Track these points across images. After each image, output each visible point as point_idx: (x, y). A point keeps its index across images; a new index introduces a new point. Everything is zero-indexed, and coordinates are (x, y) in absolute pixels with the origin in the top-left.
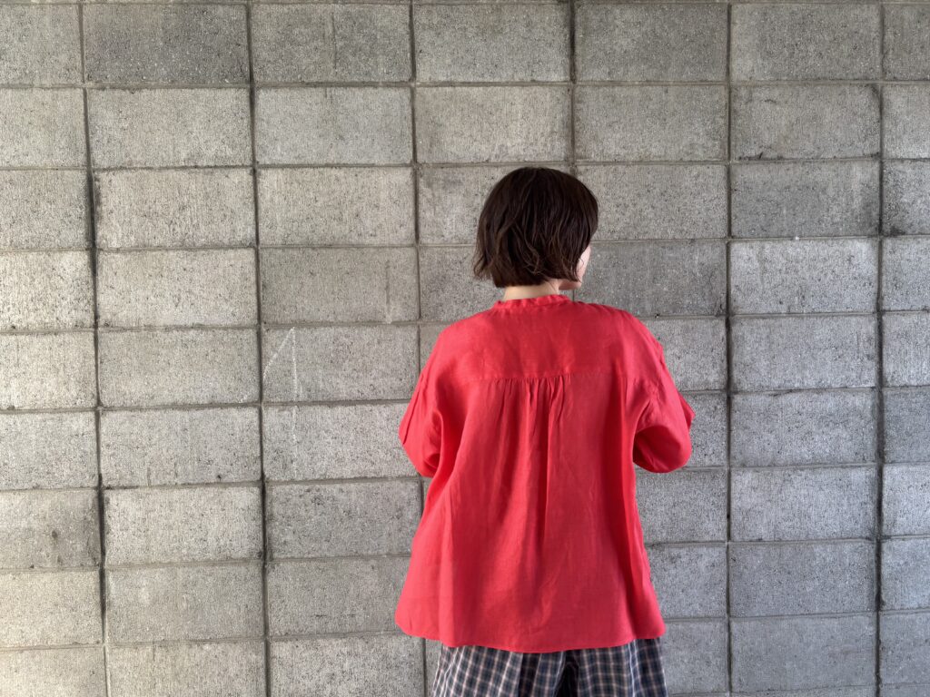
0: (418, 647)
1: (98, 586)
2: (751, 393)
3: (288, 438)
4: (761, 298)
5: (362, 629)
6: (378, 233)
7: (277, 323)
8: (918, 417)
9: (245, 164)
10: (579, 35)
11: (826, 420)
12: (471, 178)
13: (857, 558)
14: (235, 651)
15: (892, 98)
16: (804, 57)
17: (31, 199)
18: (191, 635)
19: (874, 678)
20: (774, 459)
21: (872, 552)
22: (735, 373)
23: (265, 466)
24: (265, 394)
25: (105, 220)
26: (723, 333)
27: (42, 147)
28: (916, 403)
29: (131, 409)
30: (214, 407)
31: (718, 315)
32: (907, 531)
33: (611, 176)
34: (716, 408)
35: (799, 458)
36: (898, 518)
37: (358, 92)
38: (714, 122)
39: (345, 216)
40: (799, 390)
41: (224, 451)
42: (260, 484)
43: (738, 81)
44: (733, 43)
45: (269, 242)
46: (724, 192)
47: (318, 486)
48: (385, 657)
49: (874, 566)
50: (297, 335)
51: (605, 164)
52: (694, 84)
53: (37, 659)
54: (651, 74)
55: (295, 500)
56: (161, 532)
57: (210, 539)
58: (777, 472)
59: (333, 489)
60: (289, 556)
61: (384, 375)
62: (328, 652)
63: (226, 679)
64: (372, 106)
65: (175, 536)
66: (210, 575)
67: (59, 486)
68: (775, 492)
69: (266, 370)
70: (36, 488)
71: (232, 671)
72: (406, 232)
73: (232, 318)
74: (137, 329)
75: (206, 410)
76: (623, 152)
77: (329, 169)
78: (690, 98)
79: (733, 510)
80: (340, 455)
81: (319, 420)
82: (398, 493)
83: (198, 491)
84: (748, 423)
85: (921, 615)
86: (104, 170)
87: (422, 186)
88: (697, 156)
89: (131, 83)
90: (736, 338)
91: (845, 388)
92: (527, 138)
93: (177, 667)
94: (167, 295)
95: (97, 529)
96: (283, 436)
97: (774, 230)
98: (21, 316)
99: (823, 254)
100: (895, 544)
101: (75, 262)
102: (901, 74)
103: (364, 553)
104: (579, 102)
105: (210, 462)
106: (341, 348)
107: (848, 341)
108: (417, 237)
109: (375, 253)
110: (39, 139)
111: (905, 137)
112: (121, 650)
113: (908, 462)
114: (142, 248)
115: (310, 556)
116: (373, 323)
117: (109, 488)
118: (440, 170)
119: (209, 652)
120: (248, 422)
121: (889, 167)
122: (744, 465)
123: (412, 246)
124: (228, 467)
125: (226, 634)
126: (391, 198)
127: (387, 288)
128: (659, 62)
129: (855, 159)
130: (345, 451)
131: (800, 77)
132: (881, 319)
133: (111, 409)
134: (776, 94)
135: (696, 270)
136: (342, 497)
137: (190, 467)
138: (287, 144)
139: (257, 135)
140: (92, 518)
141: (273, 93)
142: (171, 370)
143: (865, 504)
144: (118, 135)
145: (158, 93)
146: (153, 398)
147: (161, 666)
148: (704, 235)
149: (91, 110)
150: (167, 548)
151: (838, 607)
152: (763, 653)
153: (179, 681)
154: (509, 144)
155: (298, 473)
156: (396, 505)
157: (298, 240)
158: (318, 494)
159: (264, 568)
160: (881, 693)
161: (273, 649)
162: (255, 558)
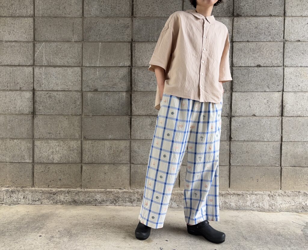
0: (80, 145)
3: (41, 77)
5: (62, 138)
6: (71, 13)
7: (39, 41)
8: (244, 77)
14: (24, 142)
18: (11, 137)
19: (228, 164)
21: (228, 121)
23: (34, 85)
24: (35, 63)
28: (244, 72)
30: (20, 66)
32: (241, 115)
36: (237, 110)
39: (61, 8)
41: (22, 80)
42: (33, 91)
45: (38, 16)
46: (181, 2)
47: (50, 92)
48: (69, 147)
49: (229, 126)
50: (45, 45)
55: (43, 96)
57: (17, 107)
59: (55, 93)
60: (41, 114)
61: (71, 58)
62: (52, 144)
63: (20, 151)
65: (7, 106)
66: (17, 118)
69: (36, 55)
71: (23, 148)
72: (79, 13)
73: (26, 39)
75: (17, 67)
80: (57, 83)
81: (51, 72)
82: (75, 96)
83: (14, 92)
85: (245, 143)
93: (6, 146)
94: (7, 31)
100: (236, 118)
103: (64, 114)
105: (18, 83)
106: (58, 49)
109: (69, 20)
113: (241, 92)
115: (48, 114)
116: (68, 42)
119: (16, 142)
120: (30, 71)
123: (81, 17)
124: (23, 85)
125: (21, 137)
126: (75, 2)
127: (73, 31)
130: (59, 81)
132: (233, 44)
136: (57, 96)
137: (12, 85)
142: (7, 54)
143: (226, 105)
146: (1, 63)
150: (4, 110)
153: (6, 151)
155: (44, 88)
156: (74, 100)
157: (46, 16)
158: (50, 95)
159: (33, 117)
160: (231, 168)
161: (35, 143)
162: (30, 114)
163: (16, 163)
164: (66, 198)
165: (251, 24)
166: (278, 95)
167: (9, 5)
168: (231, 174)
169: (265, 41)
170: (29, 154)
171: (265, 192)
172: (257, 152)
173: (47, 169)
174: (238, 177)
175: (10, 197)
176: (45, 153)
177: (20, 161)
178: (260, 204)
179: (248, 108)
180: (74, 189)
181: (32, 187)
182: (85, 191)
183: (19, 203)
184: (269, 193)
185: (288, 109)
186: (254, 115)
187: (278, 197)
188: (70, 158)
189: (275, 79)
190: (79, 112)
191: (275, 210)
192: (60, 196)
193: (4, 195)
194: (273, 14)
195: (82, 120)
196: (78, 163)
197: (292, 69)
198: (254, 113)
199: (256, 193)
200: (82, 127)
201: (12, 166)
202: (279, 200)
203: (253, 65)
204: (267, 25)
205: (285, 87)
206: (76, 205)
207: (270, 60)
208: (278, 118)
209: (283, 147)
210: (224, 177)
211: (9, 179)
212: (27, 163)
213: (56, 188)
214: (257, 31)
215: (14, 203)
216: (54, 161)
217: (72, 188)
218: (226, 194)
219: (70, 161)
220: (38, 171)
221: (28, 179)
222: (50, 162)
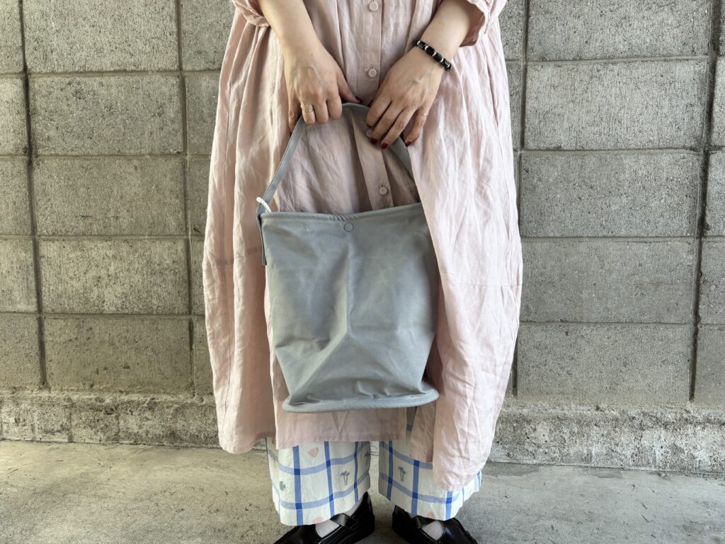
0: (182, 254)
3: (47, 26)
5: (126, 232)
13: (676, 171)
14: (6, 248)
19: (691, 317)
20: (580, 51)
21: (697, 164)
23: (27, 56)
35: (611, 50)
42: (24, 75)
47: (78, 79)
48: (149, 262)
49: (698, 182)
55: (57, 93)
58: (583, 66)
59: (93, 82)
60: (53, 152)
62: (94, 253)
68: (579, 91)
79: (528, 112)
80: (98, 45)
81: (76, 6)
82: (159, 88)
84: (550, 6)
96: (43, 23)
103: (127, 152)
115: (76, 153)
120: (9, 8)
122: (543, 59)
130: (103, 39)
136: (103, 91)
143: (692, 106)
151: (649, 229)
152: (557, 278)
155: (59, 65)
156: (157, 102)
158: (79, 87)
160: (699, 335)
161: (41, 248)
162: (20, 155)
164: (146, 423)
168: (701, 354)
170: (25, 284)
173: (84, 331)
176: (74, 283)
180: (169, 398)
181: (40, 389)
182: (204, 403)
183: (5, 435)
188: (152, 297)
190: (176, 143)
192: (127, 417)
195: (184, 173)
196: (178, 314)
200: (185, 194)
206: (178, 448)
210: (673, 364)
212: (22, 313)
213: (116, 392)
217: (164, 393)
218: (680, 420)
219: (155, 307)
220: (58, 339)
221: (28, 365)
222: (93, 310)
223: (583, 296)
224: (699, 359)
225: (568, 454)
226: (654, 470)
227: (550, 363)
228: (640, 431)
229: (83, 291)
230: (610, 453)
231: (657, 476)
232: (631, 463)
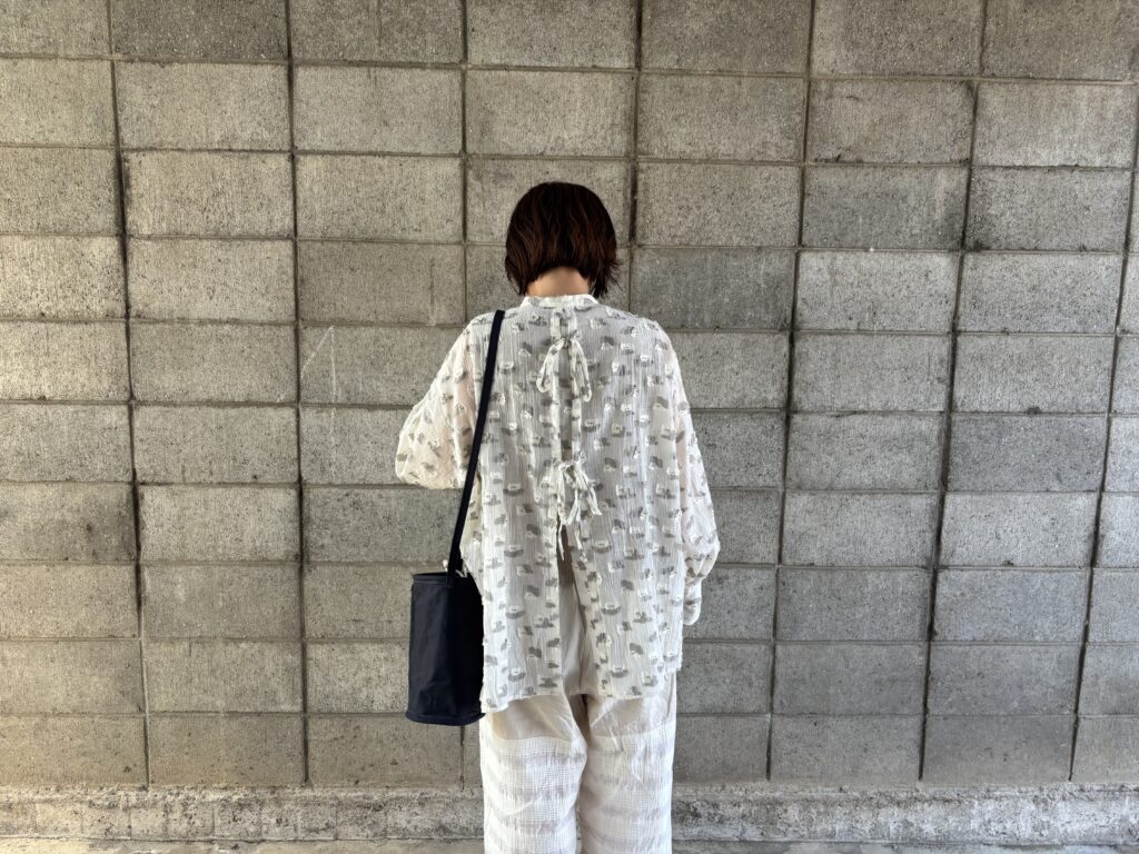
1: (133, 581)
2: (812, 413)
3: (326, 440)
4: (829, 313)
6: (423, 227)
7: (315, 321)
8: (987, 445)
9: (284, 149)
10: (647, 16)
11: (890, 444)
12: (524, 172)
13: (910, 586)
14: (271, 651)
15: (988, 97)
16: (892, 49)
17: (58, 179)
18: (228, 633)
19: (921, 709)
20: (832, 483)
21: (927, 580)
22: (796, 391)
23: (302, 468)
24: (302, 394)
25: (136, 205)
26: (785, 349)
27: (68, 123)
28: (987, 429)
29: (165, 404)
30: (250, 406)
31: (781, 330)
32: (966, 562)
33: (674, 175)
34: (773, 427)
35: (858, 483)
36: (959, 550)
37: (405, 74)
38: (789, 119)
39: (388, 209)
40: (864, 412)
41: (260, 451)
42: (298, 486)
43: (819, 74)
44: (816, 30)
45: (307, 234)
46: (796, 196)
47: (356, 491)
49: (928, 595)
50: (336, 334)
51: (669, 161)
52: (768, 75)
53: (72, 649)
54: (723, 63)
55: (333, 503)
56: (196, 530)
57: (246, 539)
58: (834, 496)
59: (373, 494)
60: (326, 560)
62: (364, 656)
63: (262, 678)
64: (419, 90)
66: (246, 576)
67: (92, 479)
68: (831, 517)
69: (304, 369)
70: (68, 480)
71: (270, 668)
72: (452, 229)
73: (268, 313)
74: (171, 321)
75: (242, 409)
76: (689, 149)
77: (371, 157)
78: (765, 91)
79: (785, 533)
81: (359, 423)
82: (439, 501)
83: (233, 491)
84: (807, 444)
85: (975, 648)
86: (134, 150)
87: (471, 179)
88: (770, 155)
89: (161, 56)
90: (800, 354)
91: (912, 412)
92: (586, 130)
93: (214, 664)
94: (201, 286)
95: (132, 523)
96: (322, 438)
97: (849, 239)
98: (50, 304)
99: (899, 268)
100: (952, 574)
101: (103, 249)
102: (1001, 70)
103: (403, 559)
104: (644, 92)
105: (245, 461)
106: (382, 349)
107: (919, 362)
108: (465, 234)
109: (418, 250)
110: (65, 115)
111: (999, 142)
112: (158, 644)
113: (973, 491)
114: (174, 236)
115: (351, 560)
116: (416, 324)
117: (143, 483)
118: (490, 162)
119: (245, 651)
120: (285, 422)
121: (977, 175)
122: (799, 487)
123: (459, 243)
124: (265, 467)
125: (262, 634)
126: (437, 191)
127: (432, 287)
128: (733, 49)
129: (941, 165)
130: (384, 456)
131: (887, 72)
132: (956, 340)
133: (144, 403)
134: (858, 89)
135: (761, 281)
136: (382, 503)
137: (225, 466)
138: (327, 129)
139: (296, 118)
140: (127, 513)
141: (312, 71)
142: (205, 366)
143: (924, 532)
144: (148, 112)
145: (190, 67)
146: (187, 393)
147: (197, 661)
148: (772, 243)
149: (119, 85)
150: (203, 548)
151: (888, 634)
152: (807, 676)
153: (216, 677)
154: (566, 137)
155: (337, 477)
156: (437, 513)
157: (338, 233)
158: (357, 499)
159: (301, 570)
160: (928, 723)
161: (308, 651)
162: (291, 561)
163: (247, 714)
164: (415, 818)
165: (1017, 276)
166: (1083, 504)
167: (205, 196)
168: (929, 740)
169: (1057, 329)
170: (290, 685)
171: (1023, 789)
172: (1011, 673)
173: (351, 731)
174: (948, 747)
175: (234, 820)
176: (343, 684)
177: (259, 710)
178: (1008, 825)
179: (991, 543)
180: (438, 792)
181: (303, 787)
182: (474, 797)
183: (264, 836)
184: (1036, 793)
185: (1113, 545)
186: (1009, 563)
187: (1061, 805)
189: (1080, 453)
191: (1049, 840)
192: (395, 813)
193: (216, 815)
194: (1091, 241)
197: (1134, 424)
198: (1008, 558)
199: (998, 793)
201: (235, 724)
202: (1064, 811)
203: (1014, 407)
204: (1068, 281)
205: (1108, 478)
206: (449, 842)
207: (1070, 394)
208: (1079, 573)
209: (1088, 660)
210: (906, 749)
211: (228, 765)
212: (286, 713)
213: (382, 787)
214: (1037, 299)
215: (249, 839)
216: (375, 707)
217: (434, 787)
218: (910, 798)
220: (322, 738)
221: (290, 764)
222: (361, 710)
223: (832, 691)
224: (927, 745)
225: (815, 832)
226: (888, 842)
227: (801, 750)
228: (876, 810)
229: (350, 692)
230: (851, 830)
231: (890, 849)
232: (869, 837)
